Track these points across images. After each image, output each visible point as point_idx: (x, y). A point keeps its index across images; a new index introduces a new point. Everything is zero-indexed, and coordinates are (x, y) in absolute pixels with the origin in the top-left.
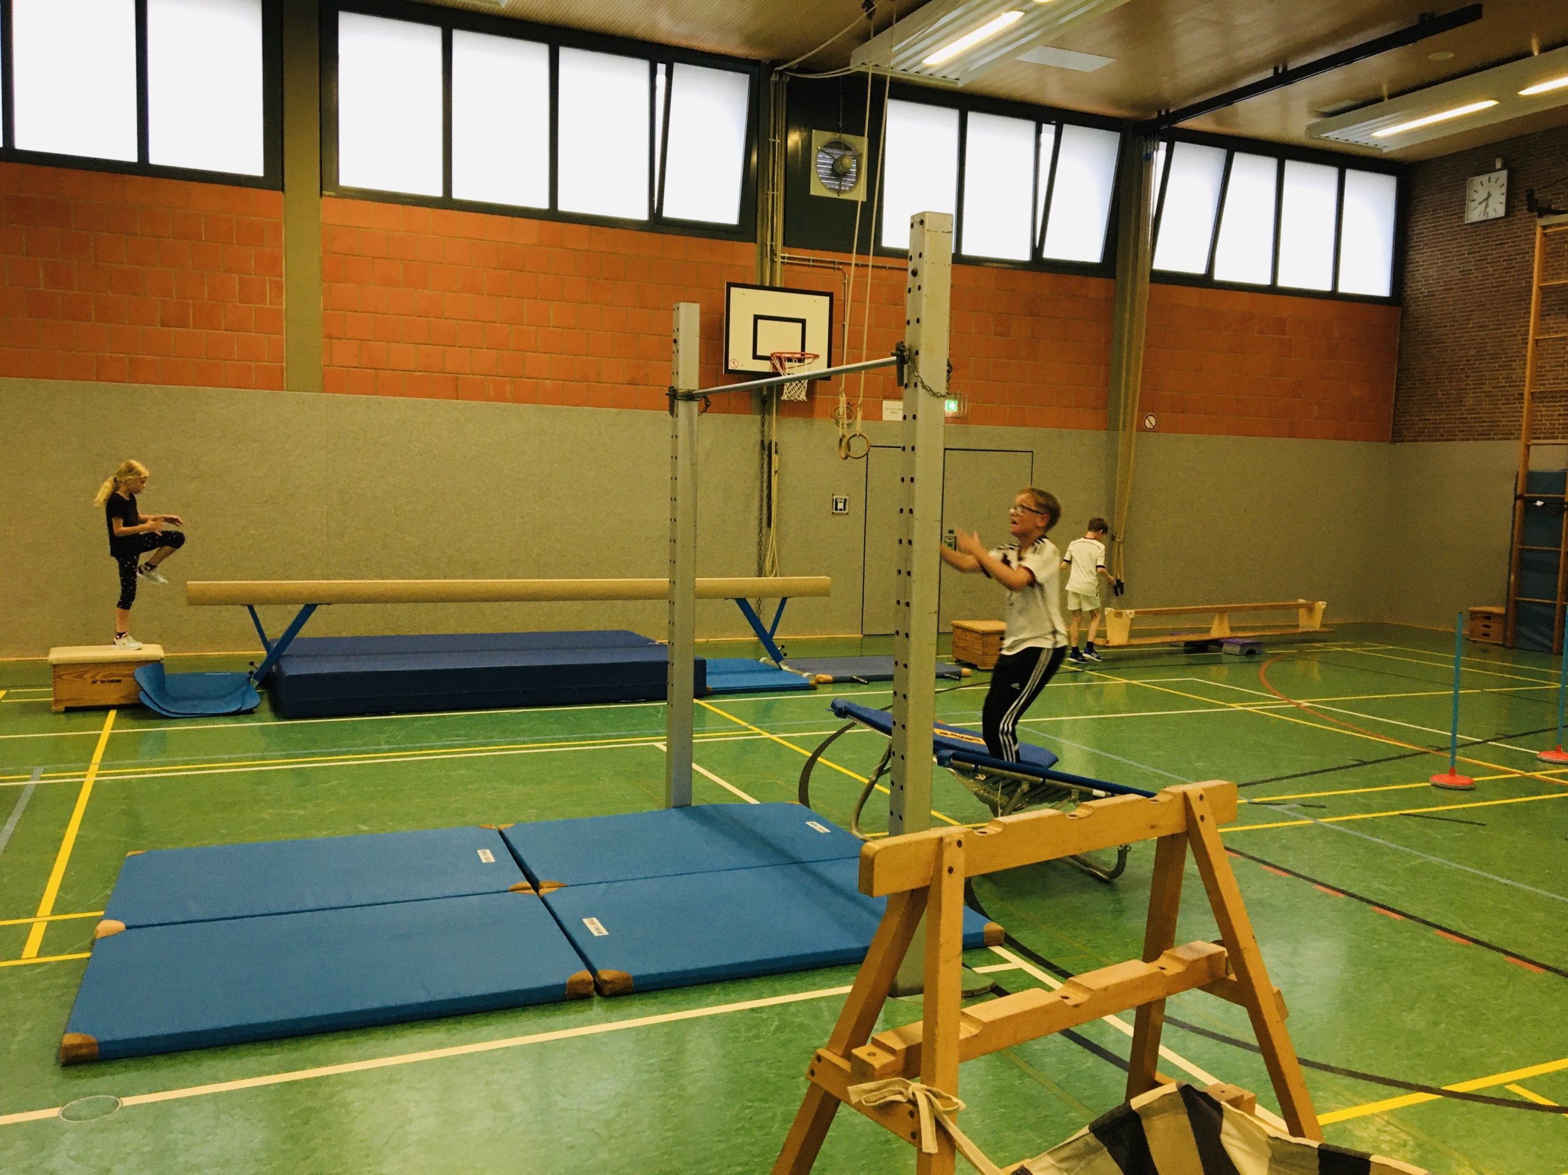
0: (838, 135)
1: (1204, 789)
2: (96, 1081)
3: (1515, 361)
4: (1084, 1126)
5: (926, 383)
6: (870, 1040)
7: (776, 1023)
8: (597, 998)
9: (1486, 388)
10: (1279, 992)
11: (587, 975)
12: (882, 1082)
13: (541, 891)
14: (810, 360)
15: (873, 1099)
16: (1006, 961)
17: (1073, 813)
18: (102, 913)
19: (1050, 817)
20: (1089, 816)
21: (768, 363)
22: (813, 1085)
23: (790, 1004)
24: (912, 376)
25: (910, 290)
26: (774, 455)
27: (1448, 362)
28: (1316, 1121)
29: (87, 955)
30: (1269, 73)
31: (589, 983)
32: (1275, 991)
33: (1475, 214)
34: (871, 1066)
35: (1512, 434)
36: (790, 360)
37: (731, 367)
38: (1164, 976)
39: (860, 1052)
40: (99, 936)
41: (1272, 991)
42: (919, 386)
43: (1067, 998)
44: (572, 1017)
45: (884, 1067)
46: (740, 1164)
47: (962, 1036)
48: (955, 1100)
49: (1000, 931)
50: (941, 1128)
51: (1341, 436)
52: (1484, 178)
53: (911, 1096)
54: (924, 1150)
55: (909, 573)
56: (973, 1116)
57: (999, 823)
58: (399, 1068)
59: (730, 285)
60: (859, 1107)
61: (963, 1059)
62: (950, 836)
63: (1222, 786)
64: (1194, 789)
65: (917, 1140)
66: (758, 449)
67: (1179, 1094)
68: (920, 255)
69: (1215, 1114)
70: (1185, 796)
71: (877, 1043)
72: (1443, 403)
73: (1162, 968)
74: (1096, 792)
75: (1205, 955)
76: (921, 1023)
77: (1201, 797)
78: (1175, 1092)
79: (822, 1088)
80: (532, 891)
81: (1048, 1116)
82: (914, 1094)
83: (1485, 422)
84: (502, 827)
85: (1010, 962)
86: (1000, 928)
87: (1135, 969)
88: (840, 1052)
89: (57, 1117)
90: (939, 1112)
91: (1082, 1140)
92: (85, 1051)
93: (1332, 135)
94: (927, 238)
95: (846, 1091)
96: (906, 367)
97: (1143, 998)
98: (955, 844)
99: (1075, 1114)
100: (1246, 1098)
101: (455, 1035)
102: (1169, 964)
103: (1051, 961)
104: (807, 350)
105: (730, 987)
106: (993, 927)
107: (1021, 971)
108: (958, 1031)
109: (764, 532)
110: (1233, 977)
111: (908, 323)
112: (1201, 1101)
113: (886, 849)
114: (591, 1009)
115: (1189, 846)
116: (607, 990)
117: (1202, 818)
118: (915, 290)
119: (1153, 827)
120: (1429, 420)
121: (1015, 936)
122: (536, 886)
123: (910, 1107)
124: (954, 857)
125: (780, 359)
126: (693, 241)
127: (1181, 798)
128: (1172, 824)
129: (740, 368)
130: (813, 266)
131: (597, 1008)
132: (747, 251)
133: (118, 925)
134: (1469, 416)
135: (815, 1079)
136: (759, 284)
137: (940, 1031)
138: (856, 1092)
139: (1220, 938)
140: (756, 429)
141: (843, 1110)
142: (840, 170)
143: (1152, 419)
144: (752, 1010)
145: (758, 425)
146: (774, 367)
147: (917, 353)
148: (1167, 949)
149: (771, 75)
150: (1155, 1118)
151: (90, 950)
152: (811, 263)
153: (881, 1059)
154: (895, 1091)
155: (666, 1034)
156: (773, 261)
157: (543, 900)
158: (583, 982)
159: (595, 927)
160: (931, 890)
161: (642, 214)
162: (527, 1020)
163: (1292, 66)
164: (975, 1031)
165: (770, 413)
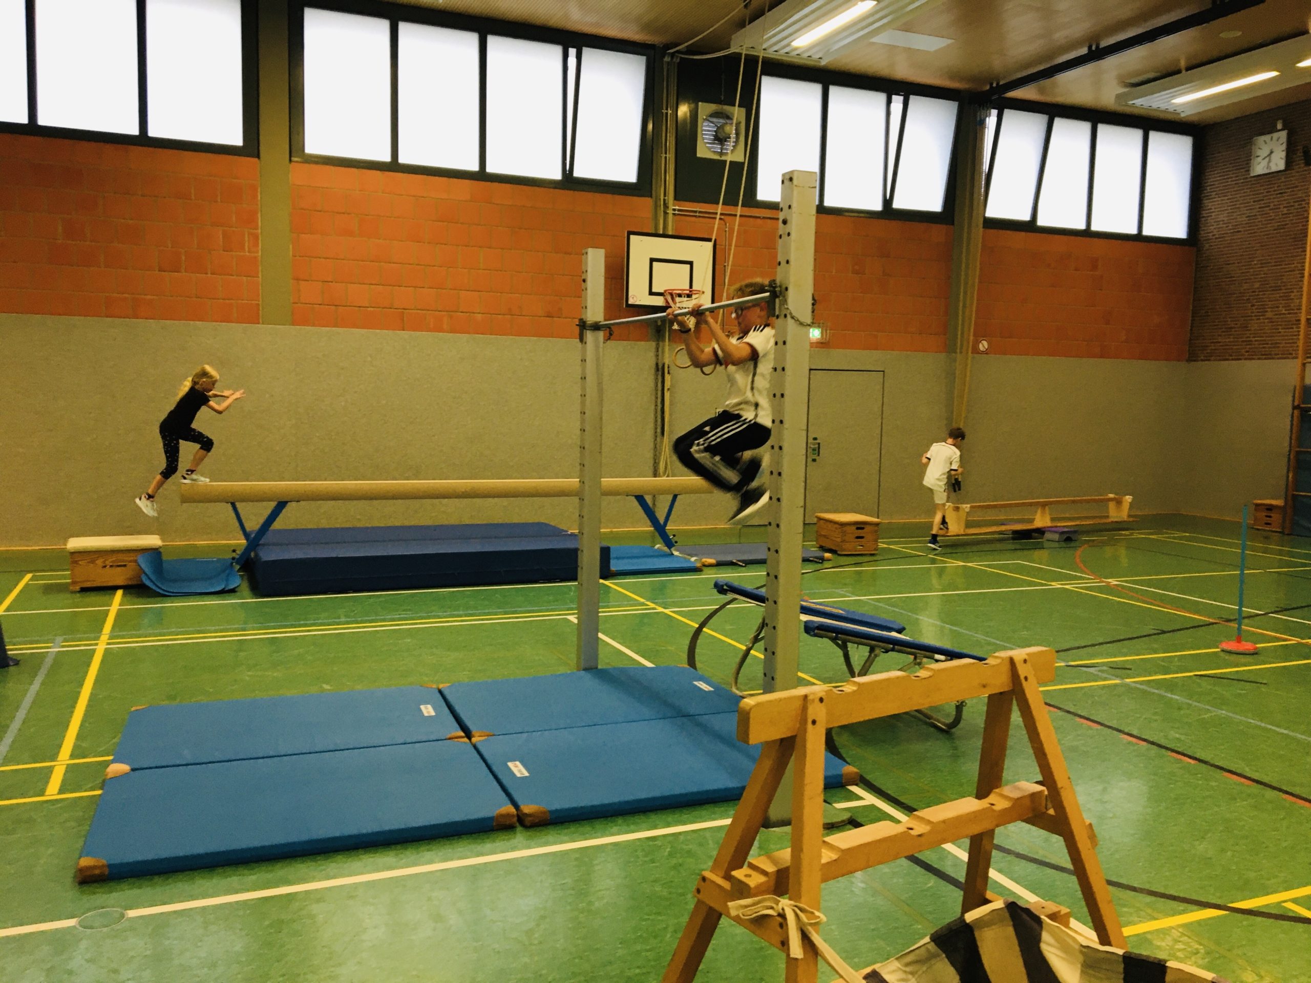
0: (721, 106)
1: (1028, 654)
2: (105, 896)
3: (1293, 292)
4: (926, 936)
5: (794, 314)
6: (746, 863)
7: (668, 850)
8: (519, 829)
9: (1269, 315)
10: (1090, 825)
11: (512, 810)
12: (756, 899)
13: (474, 740)
14: (697, 296)
15: (749, 913)
16: (860, 798)
17: (917, 674)
18: (111, 758)
19: (898, 678)
20: (930, 677)
21: (661, 298)
22: (700, 903)
23: (680, 833)
24: (783, 308)
25: (781, 237)
26: (667, 377)
27: (1234, 294)
28: (1121, 933)
29: (99, 792)
30: (1084, 51)
31: (513, 816)
32: (1087, 824)
33: (1259, 168)
34: (747, 885)
35: (1291, 354)
36: (680, 295)
37: (631, 302)
38: (994, 811)
39: (738, 874)
40: (109, 776)
41: (1085, 823)
42: (789, 316)
43: (911, 829)
44: (499, 844)
45: (758, 886)
46: (638, 967)
47: (824, 861)
48: (817, 913)
49: (857, 773)
50: (805, 938)
51: (1143, 356)
52: (1267, 138)
53: (781, 911)
54: (792, 956)
55: (780, 474)
56: (833, 927)
57: (855, 683)
58: (356, 886)
59: (630, 233)
60: (737, 919)
61: (825, 879)
62: (813, 694)
63: (1042, 651)
64: (1019, 654)
65: (785, 947)
66: (653, 371)
67: (1006, 910)
68: (790, 207)
69: (1035, 926)
70: (1011, 660)
71: (752, 867)
72: (1231, 328)
73: (993, 805)
74: (937, 657)
75: (1027, 793)
76: (789, 850)
77: (1025, 661)
78: (1002, 908)
79: (707, 905)
80: (466, 740)
81: (897, 928)
82: (783, 909)
83: (1267, 344)
84: (441, 686)
85: (864, 799)
86: (855, 770)
87: (969, 805)
88: (722, 873)
89: (74, 927)
90: (804, 924)
91: (923, 949)
92: (97, 872)
93: (1138, 102)
94: (795, 193)
95: (727, 906)
96: (777, 300)
97: (976, 829)
98: (817, 700)
99: (919, 927)
100: (1062, 913)
101: (402, 859)
102: (998, 801)
103: (899, 798)
104: (694, 288)
105: (631, 819)
106: (849, 769)
107: (873, 807)
108: (820, 856)
109: (658, 439)
110: (1051, 812)
111: (779, 264)
112: (1025, 916)
113: (758, 705)
114: (515, 838)
115: (1015, 702)
116: (528, 821)
117: (1026, 678)
118: (785, 237)
119: (984, 686)
120: (1219, 342)
121: (869, 777)
122: (468, 734)
123: (779, 919)
124: (817, 711)
125: (671, 295)
126: (598, 196)
127: (1008, 660)
128: (1001, 683)
129: (638, 303)
130: (700, 217)
131: (520, 836)
132: (644, 204)
133: (124, 768)
134: (1254, 339)
135: (700, 896)
136: (653, 232)
137: (806, 858)
138: (735, 907)
139: (1040, 778)
140: (651, 355)
141: (724, 921)
142: (721, 136)
143: (985, 343)
144: (648, 839)
145: (654, 350)
146: (667, 302)
147: (787, 289)
148: (997, 787)
149: (664, 57)
150: (986, 929)
151: (102, 788)
152: (697, 214)
153: (756, 879)
154: (769, 906)
155: (576, 859)
156: (666, 213)
157: (475, 747)
158: (508, 815)
159: (518, 769)
160: (798, 740)
161: (556, 174)
162: (462, 846)
163: (1104, 44)
164: (834, 856)
165: (664, 340)
